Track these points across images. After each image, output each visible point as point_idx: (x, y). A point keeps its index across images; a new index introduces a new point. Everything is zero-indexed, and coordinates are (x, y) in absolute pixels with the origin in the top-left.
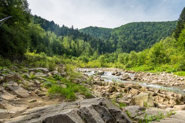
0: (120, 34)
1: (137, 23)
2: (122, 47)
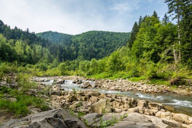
0: (81, 41)
1: (97, 31)
2: (84, 55)
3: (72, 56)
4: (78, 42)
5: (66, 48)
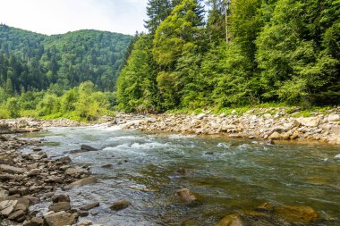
0: (65, 50)
1: (98, 31)
2: (69, 78)
3: (43, 81)
4: (57, 51)
5: (29, 64)
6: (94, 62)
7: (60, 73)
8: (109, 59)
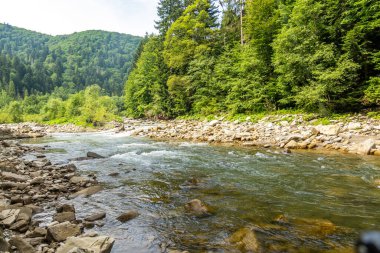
0: (71, 51)
1: (106, 32)
2: (74, 81)
3: (47, 84)
4: (62, 53)
5: (33, 66)
6: (102, 64)
7: (66, 76)
8: (118, 62)
